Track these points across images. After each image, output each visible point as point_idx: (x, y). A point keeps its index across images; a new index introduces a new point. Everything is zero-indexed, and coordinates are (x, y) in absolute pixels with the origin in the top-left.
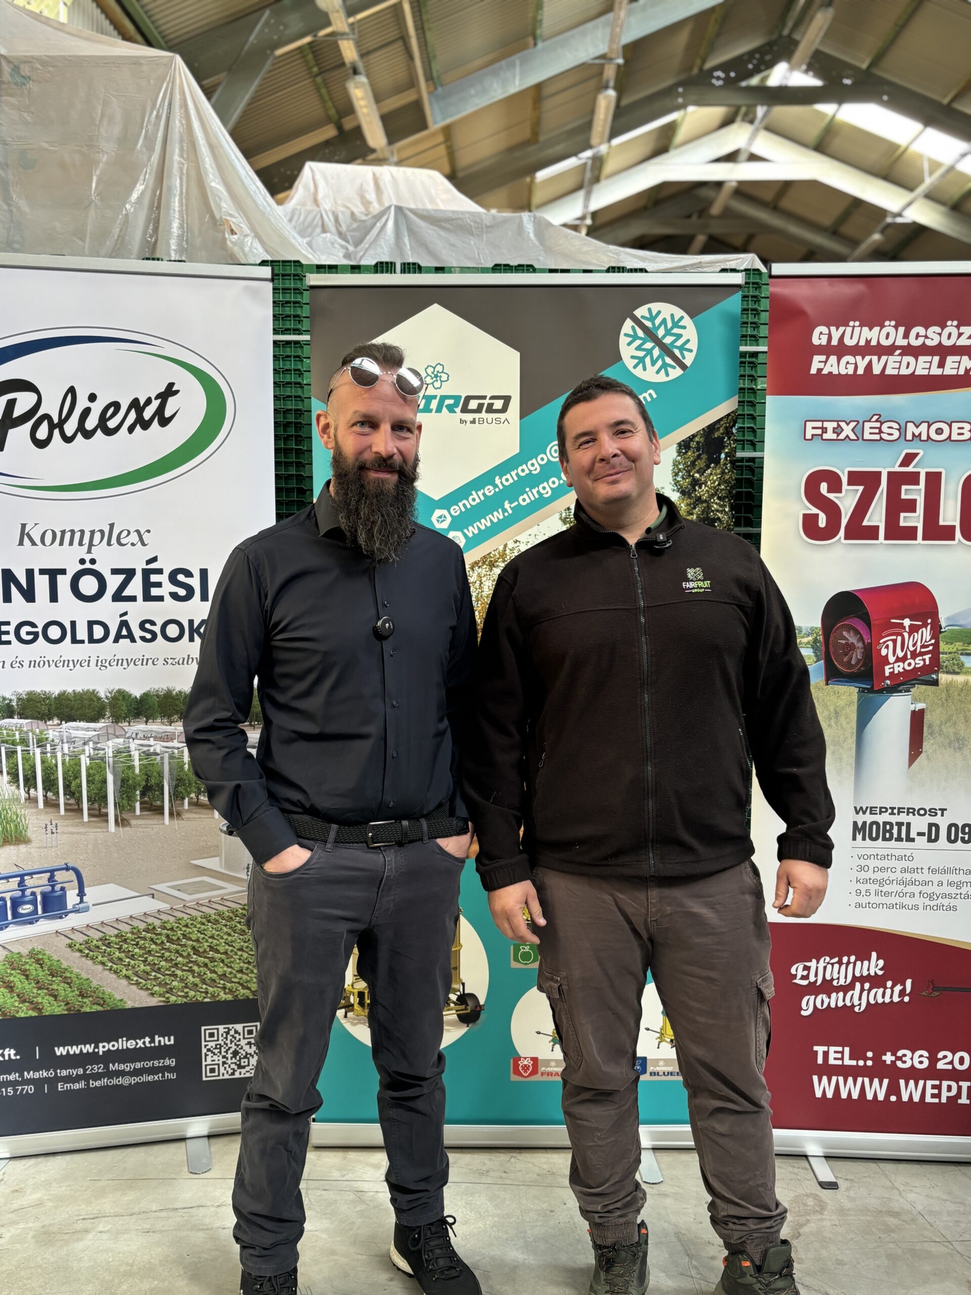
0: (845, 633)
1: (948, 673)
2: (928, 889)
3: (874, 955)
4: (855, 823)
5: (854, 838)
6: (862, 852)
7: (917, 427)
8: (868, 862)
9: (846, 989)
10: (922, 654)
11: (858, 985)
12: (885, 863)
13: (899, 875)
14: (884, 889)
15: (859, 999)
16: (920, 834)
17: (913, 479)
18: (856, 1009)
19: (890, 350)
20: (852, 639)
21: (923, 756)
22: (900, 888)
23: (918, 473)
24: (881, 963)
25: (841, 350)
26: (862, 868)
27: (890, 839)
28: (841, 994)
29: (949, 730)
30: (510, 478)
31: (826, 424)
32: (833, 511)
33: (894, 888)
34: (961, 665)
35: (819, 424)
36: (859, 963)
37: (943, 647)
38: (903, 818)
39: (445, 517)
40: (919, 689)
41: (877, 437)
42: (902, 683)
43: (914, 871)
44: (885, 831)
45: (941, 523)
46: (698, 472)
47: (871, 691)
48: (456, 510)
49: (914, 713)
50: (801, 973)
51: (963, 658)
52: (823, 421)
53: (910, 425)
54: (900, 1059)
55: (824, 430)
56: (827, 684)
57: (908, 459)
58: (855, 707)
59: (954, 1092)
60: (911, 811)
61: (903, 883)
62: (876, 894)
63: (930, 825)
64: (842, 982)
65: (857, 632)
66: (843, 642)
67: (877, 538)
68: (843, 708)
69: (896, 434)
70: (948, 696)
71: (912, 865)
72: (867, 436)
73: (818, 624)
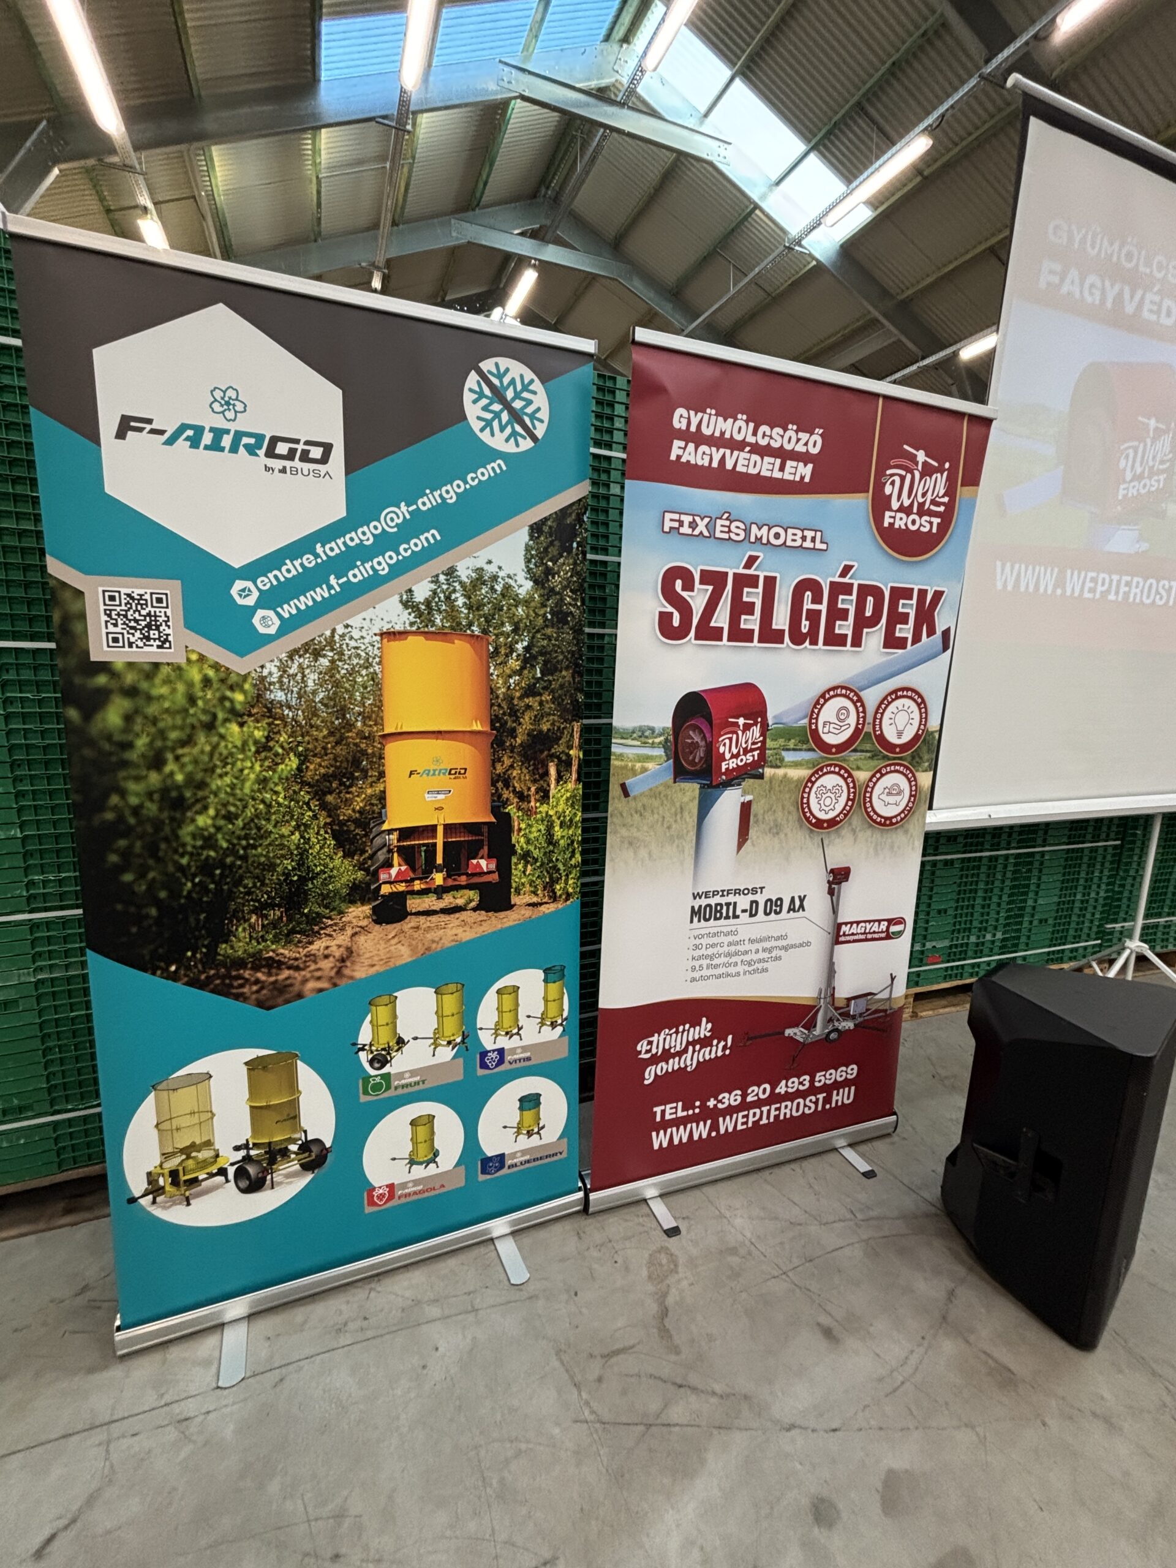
0: (691, 733)
1: (772, 767)
2: (747, 958)
3: (704, 1020)
4: (693, 908)
5: (692, 921)
6: (696, 933)
7: (760, 529)
8: (701, 941)
9: (680, 1054)
10: (752, 750)
11: (691, 1048)
12: (715, 940)
13: (726, 949)
14: (714, 963)
15: (690, 1061)
16: (744, 911)
17: (752, 581)
18: (689, 1069)
19: (740, 446)
20: (697, 738)
21: (749, 842)
22: (725, 960)
23: (758, 576)
24: (709, 1026)
25: (697, 438)
26: (697, 947)
27: (720, 918)
28: (677, 1059)
29: (769, 817)
30: (335, 548)
31: (683, 518)
32: (685, 610)
33: (723, 960)
34: (782, 760)
35: (676, 516)
36: (692, 1030)
37: (769, 744)
38: (731, 899)
39: (249, 590)
40: (748, 783)
41: (726, 536)
42: (736, 778)
43: (737, 943)
44: (716, 911)
45: (774, 627)
46: (551, 560)
47: (710, 786)
48: (265, 582)
49: (743, 804)
50: (645, 1047)
51: (784, 753)
52: (680, 514)
53: (754, 527)
54: (720, 1101)
55: (681, 523)
56: (675, 782)
57: (751, 561)
58: (696, 802)
59: (758, 1116)
60: (737, 892)
61: (729, 955)
62: (708, 968)
63: (752, 902)
64: (678, 1049)
65: (701, 731)
66: (689, 741)
67: (721, 640)
68: (687, 803)
69: (742, 534)
70: (771, 788)
71: (736, 938)
72: (718, 535)
73: (669, 724)
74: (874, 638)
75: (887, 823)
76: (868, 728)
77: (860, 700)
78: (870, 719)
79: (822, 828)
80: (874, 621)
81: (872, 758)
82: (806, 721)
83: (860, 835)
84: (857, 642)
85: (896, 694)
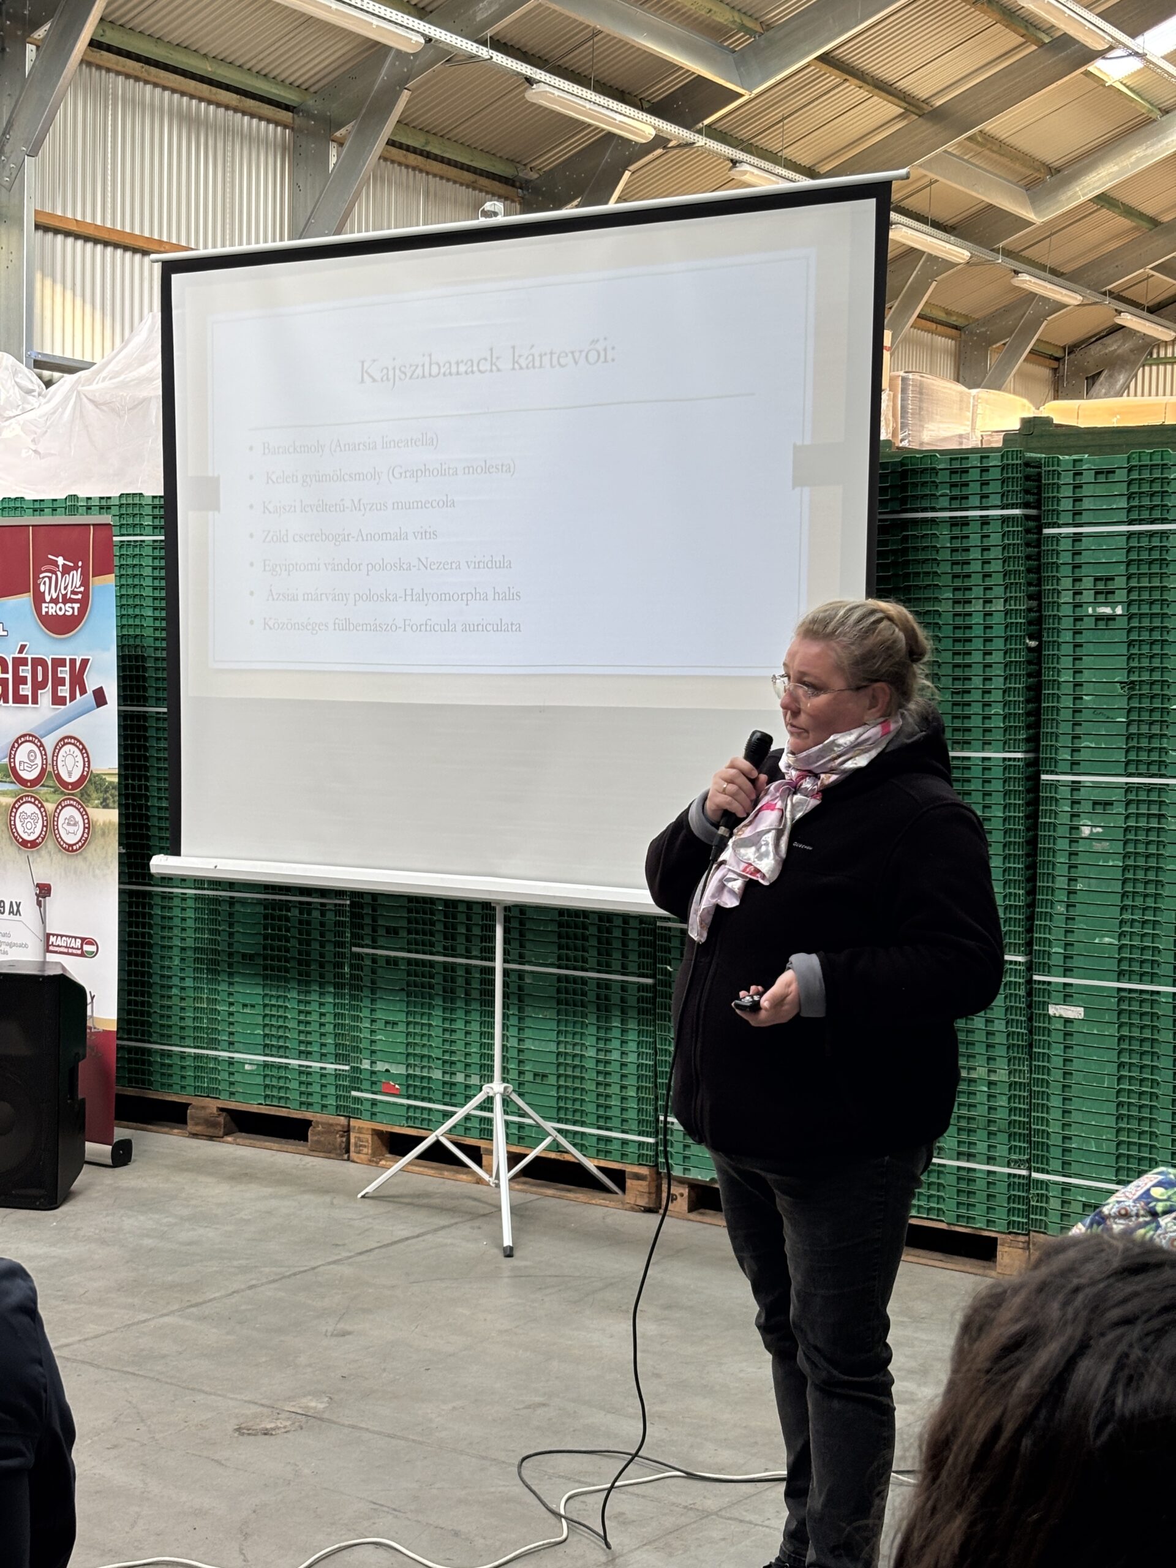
74: (45, 696)
75: (70, 849)
76: (50, 768)
77: (42, 745)
78: (50, 761)
79: (26, 847)
80: (43, 685)
81: (54, 792)
82: (7, 760)
83: (54, 857)
84: (35, 701)
85: (64, 741)
